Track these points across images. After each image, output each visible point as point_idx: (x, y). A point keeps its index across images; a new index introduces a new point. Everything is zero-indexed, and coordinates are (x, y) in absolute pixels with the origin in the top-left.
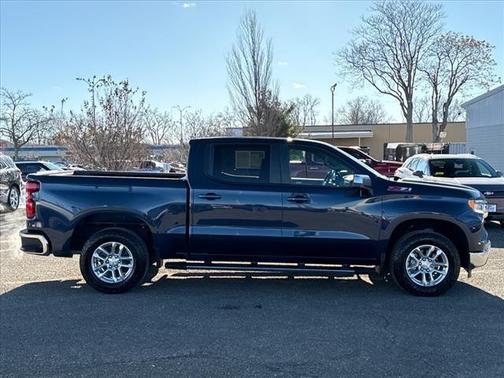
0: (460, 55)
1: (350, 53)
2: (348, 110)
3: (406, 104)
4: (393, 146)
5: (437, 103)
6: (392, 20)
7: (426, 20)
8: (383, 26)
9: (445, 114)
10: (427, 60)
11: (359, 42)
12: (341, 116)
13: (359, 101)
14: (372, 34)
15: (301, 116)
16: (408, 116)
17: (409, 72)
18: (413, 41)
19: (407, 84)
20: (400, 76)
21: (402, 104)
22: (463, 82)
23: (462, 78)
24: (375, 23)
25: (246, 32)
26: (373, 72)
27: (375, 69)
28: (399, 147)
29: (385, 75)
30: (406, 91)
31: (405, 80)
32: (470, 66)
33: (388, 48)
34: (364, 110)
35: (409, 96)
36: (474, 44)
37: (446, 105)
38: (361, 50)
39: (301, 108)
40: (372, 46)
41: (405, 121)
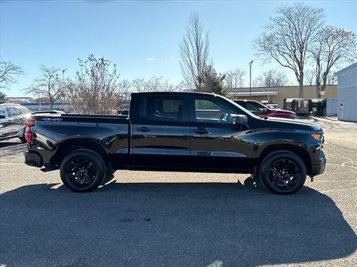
0: (335, 41)
1: (262, 41)
2: (264, 78)
3: (299, 74)
4: (289, 100)
5: (319, 73)
6: (290, 19)
7: (313, 19)
8: (284, 23)
9: (325, 80)
10: (313, 45)
11: (268, 34)
12: (259, 83)
13: (270, 72)
14: (277, 28)
15: (234, 82)
16: (301, 81)
17: (301, 53)
18: (304, 33)
19: (299, 60)
20: (295, 56)
21: (297, 74)
22: (337, 58)
23: (336, 56)
24: (279, 21)
25: (192, 28)
26: (277, 53)
27: (279, 51)
28: (294, 101)
29: (285, 55)
30: (299, 65)
31: (299, 57)
32: (342, 48)
33: (287, 37)
34: (274, 78)
35: (301, 68)
36: (345, 34)
37: (326, 74)
38: (269, 39)
39: (234, 77)
40: (277, 36)
41: (299, 85)
